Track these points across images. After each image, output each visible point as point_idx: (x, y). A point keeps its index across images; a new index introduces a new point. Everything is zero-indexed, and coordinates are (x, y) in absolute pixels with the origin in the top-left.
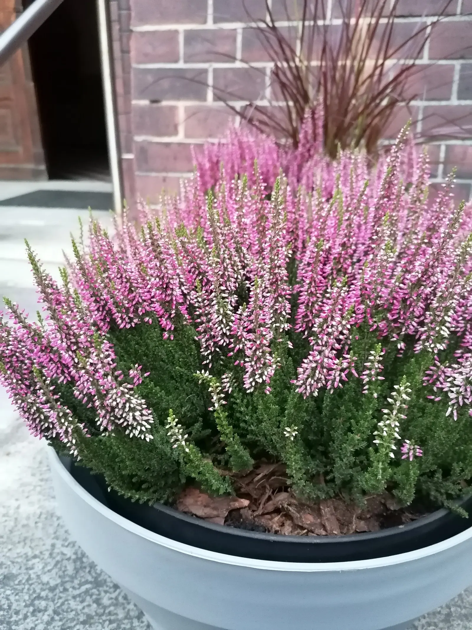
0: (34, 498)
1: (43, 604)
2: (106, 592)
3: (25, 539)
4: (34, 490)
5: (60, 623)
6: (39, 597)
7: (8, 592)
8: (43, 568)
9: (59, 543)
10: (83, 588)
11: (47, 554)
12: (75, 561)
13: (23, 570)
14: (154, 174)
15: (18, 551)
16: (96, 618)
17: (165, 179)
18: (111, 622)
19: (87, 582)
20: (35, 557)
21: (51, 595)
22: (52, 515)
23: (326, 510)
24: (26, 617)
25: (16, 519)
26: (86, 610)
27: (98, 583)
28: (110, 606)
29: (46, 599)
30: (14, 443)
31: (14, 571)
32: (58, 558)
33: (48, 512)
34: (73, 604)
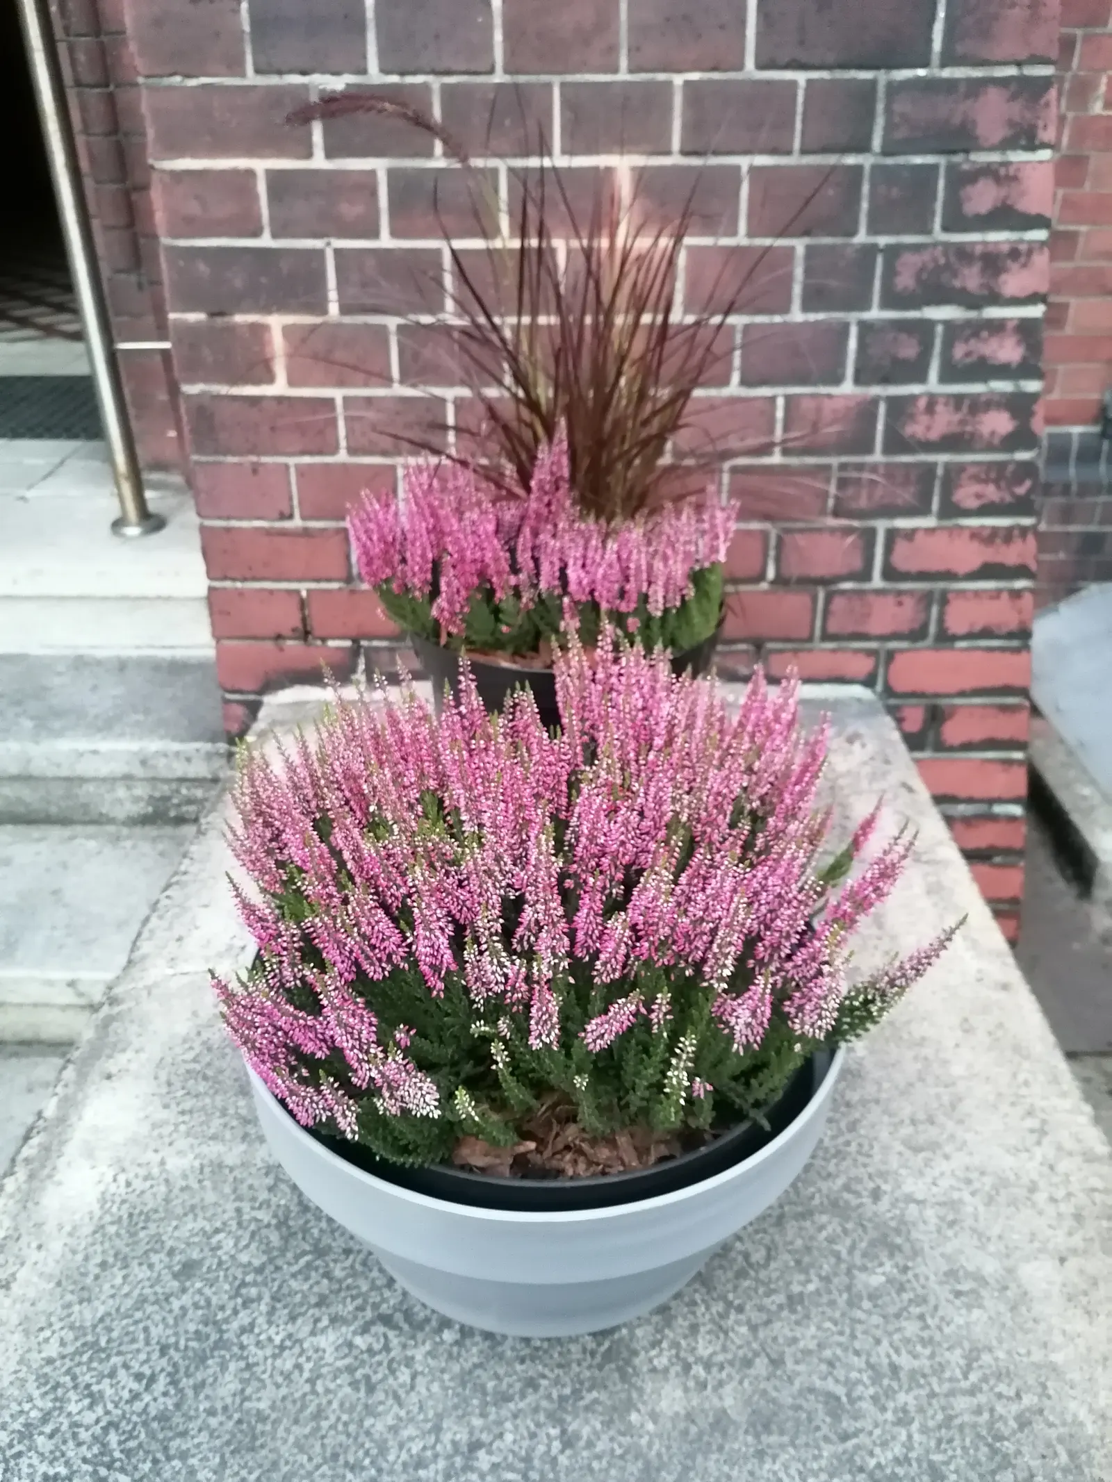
0: (182, 1143)
1: (253, 1292)
2: (335, 1261)
3: (193, 1208)
4: (176, 1130)
5: (286, 1311)
6: (243, 1284)
7: (198, 1285)
8: (236, 1245)
9: (246, 1206)
10: (303, 1261)
11: (234, 1224)
12: (278, 1227)
13: (207, 1253)
14: (231, 459)
15: (190, 1226)
16: (332, 1297)
17: (255, 469)
18: (353, 1298)
19: (304, 1253)
20: (217, 1231)
21: (259, 1279)
22: (221, 1166)
23: (622, 1140)
24: (235, 1312)
25: (167, 1181)
26: (316, 1289)
27: (320, 1252)
28: (346, 1278)
29: (255, 1284)
30: (110, 1057)
31: (195, 1255)
32: (253, 1227)
33: (211, 1162)
34: (294, 1284)
